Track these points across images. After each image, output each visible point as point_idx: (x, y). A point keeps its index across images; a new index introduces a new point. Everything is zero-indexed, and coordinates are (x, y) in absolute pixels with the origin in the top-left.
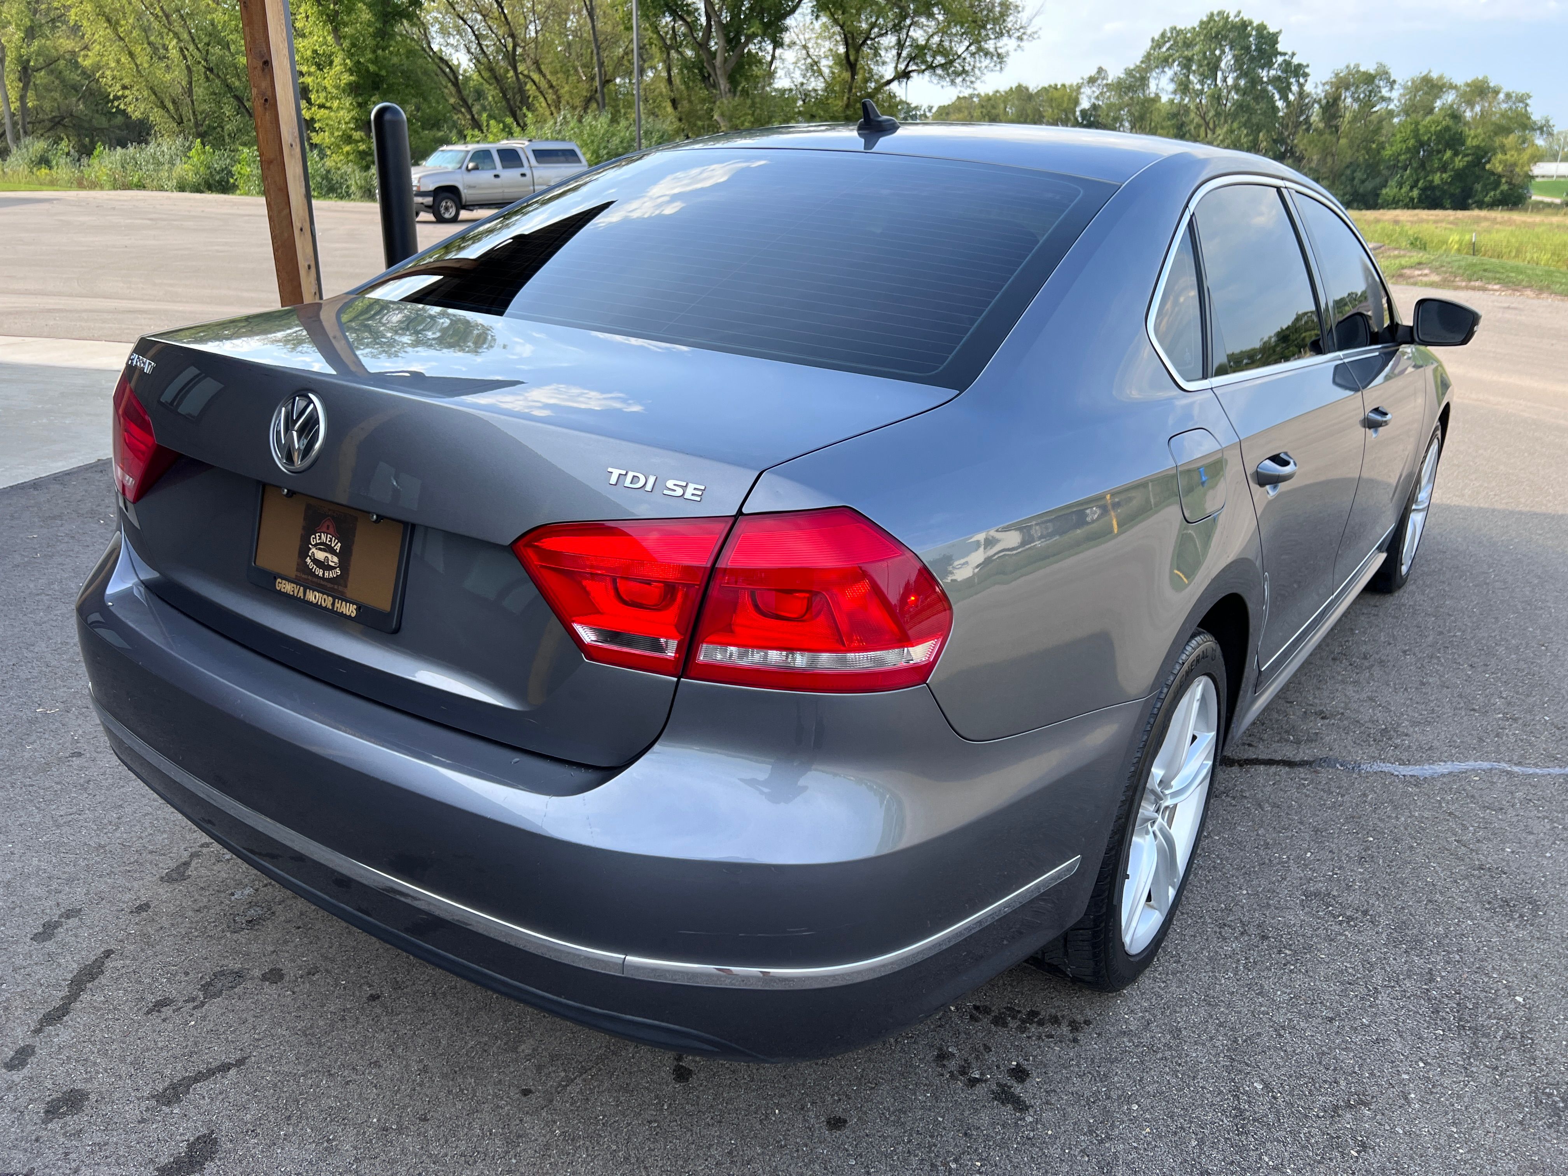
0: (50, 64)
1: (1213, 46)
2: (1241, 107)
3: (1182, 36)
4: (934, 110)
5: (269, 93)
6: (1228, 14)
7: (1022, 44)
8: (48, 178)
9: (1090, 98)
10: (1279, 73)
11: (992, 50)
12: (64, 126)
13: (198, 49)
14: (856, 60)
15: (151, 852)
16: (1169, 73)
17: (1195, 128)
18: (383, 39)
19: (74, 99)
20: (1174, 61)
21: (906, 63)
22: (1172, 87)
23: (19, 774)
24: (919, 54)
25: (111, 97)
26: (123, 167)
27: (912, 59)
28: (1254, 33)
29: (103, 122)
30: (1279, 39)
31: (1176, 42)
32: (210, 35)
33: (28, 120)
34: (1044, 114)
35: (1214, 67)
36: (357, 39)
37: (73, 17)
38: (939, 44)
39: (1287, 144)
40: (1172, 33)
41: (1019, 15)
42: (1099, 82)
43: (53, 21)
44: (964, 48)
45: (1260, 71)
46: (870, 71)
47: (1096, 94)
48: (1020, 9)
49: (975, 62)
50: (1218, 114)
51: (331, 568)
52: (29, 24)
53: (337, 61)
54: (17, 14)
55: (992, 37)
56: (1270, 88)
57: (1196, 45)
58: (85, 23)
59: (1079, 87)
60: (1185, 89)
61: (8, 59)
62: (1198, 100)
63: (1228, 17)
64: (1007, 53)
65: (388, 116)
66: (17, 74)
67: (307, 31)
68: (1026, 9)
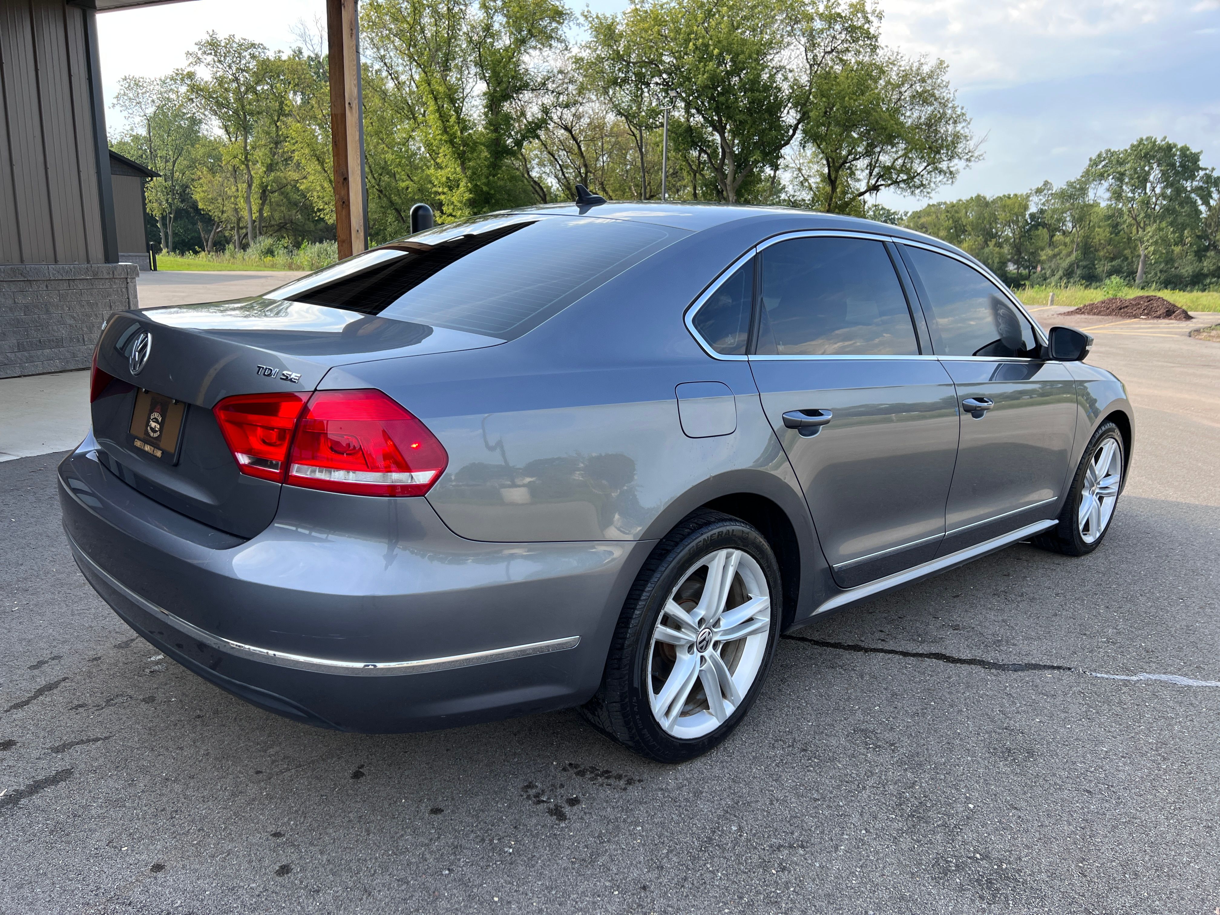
0: (281, 188)
1: (1142, 164)
2: (1168, 211)
3: (1116, 157)
4: (909, 215)
5: (346, 198)
6: (1156, 139)
7: (970, 164)
8: (271, 263)
9: (1037, 204)
10: (1201, 184)
11: (945, 168)
12: (286, 229)
13: (374, 177)
14: (836, 178)
15: (117, 633)
16: (1105, 185)
17: (1127, 227)
18: (494, 169)
19: (294, 211)
20: (1109, 175)
21: (876, 179)
22: (1108, 195)
23: (65, 588)
24: (886, 173)
25: (316, 210)
26: (318, 256)
27: (880, 176)
28: (1178, 153)
29: (311, 226)
30: (1200, 158)
31: (1110, 161)
32: (383, 168)
33: (263, 225)
34: (999, 217)
35: (1143, 180)
36: (477, 169)
37: (296, 158)
38: (903, 165)
39: (1210, 240)
40: (1107, 154)
41: (968, 143)
42: (1045, 192)
43: (286, 160)
44: (922, 168)
45: (1184, 182)
46: (849, 186)
47: (1042, 202)
48: (969, 138)
49: (931, 178)
50: (1147, 216)
51: (156, 431)
52: (269, 162)
53: (462, 184)
54: (263, 155)
55: (946, 159)
56: (1193, 195)
57: (1128, 163)
58: (303, 161)
59: (1028, 196)
60: (1118, 196)
61: (254, 185)
62: (1130, 205)
63: (1155, 141)
64: (958, 172)
65: (421, 212)
66: (259, 195)
67: (444, 165)
68: (974, 137)
